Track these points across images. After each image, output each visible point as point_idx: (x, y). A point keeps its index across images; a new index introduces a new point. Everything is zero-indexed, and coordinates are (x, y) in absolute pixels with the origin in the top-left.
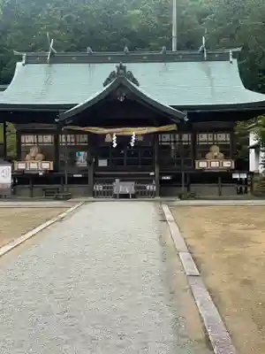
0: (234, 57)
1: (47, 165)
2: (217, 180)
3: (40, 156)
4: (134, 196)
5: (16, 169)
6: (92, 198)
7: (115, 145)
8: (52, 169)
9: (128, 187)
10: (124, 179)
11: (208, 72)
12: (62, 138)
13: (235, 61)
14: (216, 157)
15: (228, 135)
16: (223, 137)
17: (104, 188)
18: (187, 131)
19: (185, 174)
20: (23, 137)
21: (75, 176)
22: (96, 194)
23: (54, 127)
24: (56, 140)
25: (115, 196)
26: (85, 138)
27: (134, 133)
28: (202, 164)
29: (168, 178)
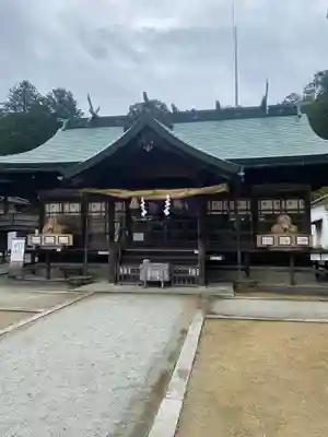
0: (303, 111)
1: (66, 240)
2: (289, 262)
4: (168, 284)
5: (30, 244)
7: (144, 213)
8: (71, 244)
9: (159, 272)
13: (304, 115)
14: (285, 230)
15: (301, 201)
16: (294, 205)
17: (132, 271)
18: (243, 196)
19: (242, 254)
20: (47, 206)
21: (100, 253)
24: (84, 210)
27: (168, 197)
28: (267, 241)
29: (218, 258)
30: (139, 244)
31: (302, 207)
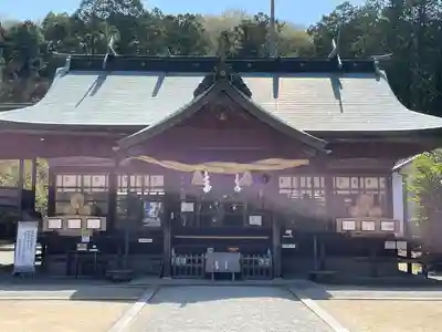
1: (97, 223)
4: (238, 276)
5: (45, 229)
8: (104, 229)
12: (122, 181)
15: (382, 179)
16: (375, 183)
17: (189, 261)
20: (59, 178)
21: (140, 241)
22: (177, 272)
23: (110, 163)
24: (113, 184)
25: (208, 276)
26: (159, 180)
28: (347, 225)
29: (292, 246)
31: (383, 186)
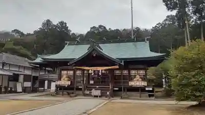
0: (147, 40)
1: (68, 83)
2: (139, 90)
3: (66, 79)
4: (100, 97)
6: (84, 97)
9: (98, 93)
10: (96, 89)
11: (136, 46)
13: (148, 42)
15: (144, 71)
16: (142, 72)
18: (125, 69)
19: (124, 88)
20: (62, 72)
21: (79, 87)
22: (85, 95)
24: (74, 73)
27: (100, 69)
28: (132, 83)
29: (117, 89)
30: (92, 85)
